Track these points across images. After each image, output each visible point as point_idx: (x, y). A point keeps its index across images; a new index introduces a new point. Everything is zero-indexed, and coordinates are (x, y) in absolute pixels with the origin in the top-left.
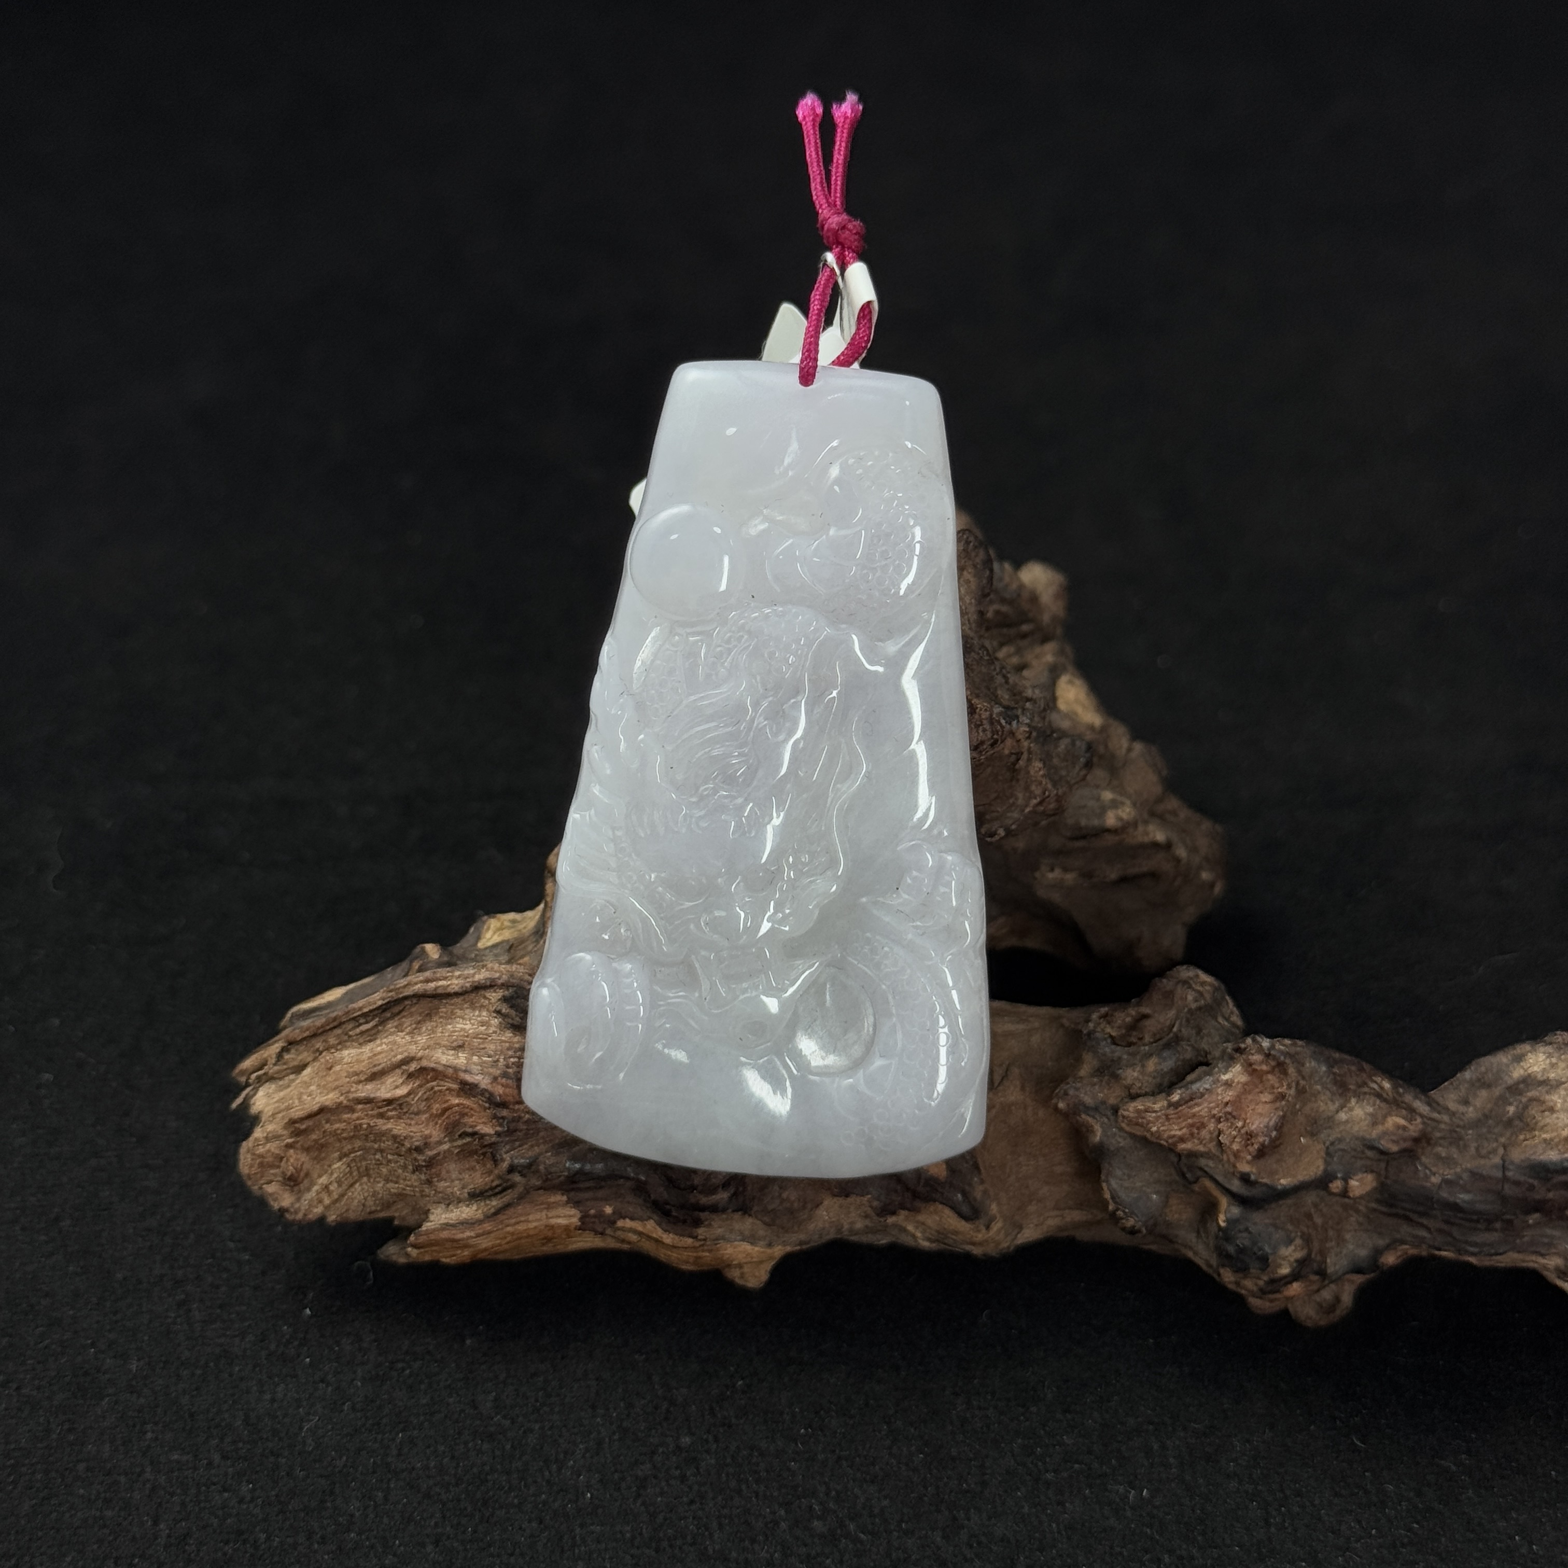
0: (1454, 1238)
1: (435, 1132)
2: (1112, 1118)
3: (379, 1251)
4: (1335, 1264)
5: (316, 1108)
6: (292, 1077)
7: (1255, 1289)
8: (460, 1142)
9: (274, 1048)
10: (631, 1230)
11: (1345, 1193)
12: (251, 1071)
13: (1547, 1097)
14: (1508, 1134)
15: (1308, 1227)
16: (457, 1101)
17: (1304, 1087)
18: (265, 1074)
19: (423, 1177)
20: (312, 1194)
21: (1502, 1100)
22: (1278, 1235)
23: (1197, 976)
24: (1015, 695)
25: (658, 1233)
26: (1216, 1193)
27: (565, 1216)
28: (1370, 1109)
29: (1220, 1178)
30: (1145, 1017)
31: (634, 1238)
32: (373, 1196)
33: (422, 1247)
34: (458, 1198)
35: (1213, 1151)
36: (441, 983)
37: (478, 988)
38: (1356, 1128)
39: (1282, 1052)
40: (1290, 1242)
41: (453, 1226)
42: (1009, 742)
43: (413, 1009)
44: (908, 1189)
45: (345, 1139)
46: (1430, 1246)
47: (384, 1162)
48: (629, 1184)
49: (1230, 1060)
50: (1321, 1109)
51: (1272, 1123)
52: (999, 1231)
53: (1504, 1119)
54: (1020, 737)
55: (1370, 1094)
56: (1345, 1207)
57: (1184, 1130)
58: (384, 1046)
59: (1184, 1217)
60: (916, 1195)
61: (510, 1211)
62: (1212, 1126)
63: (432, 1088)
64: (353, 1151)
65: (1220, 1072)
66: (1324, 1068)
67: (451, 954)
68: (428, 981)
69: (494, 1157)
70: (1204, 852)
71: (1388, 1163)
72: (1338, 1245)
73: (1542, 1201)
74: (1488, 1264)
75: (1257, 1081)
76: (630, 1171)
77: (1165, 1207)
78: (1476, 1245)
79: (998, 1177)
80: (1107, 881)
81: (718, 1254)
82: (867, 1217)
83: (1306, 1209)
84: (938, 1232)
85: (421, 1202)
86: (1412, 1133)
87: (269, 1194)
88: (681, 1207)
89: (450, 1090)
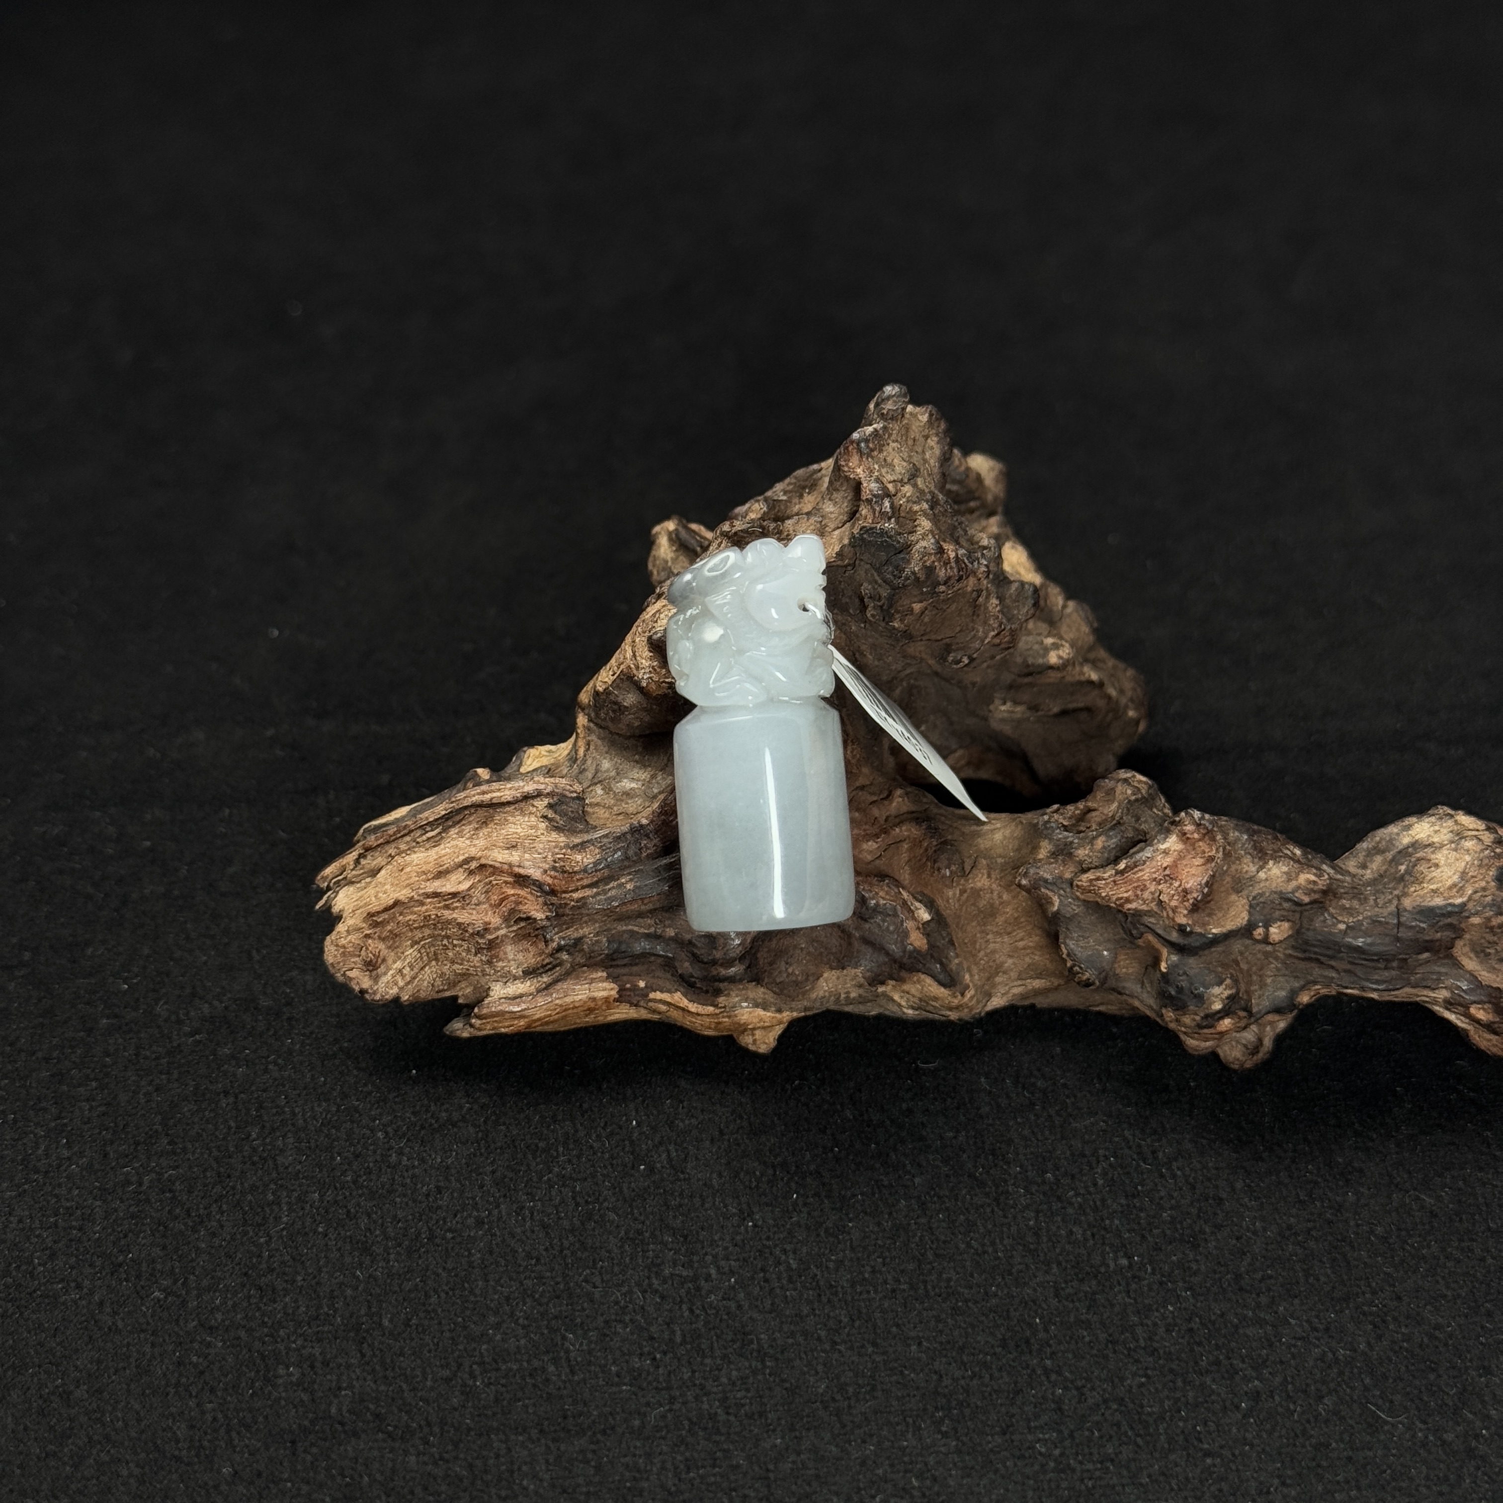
0: (1358, 977)
1: (495, 920)
2: (1068, 890)
3: (444, 1031)
4: (1259, 1005)
5: (391, 902)
6: (368, 880)
7: (1193, 1024)
8: (515, 928)
9: (350, 858)
10: (661, 1001)
11: (1266, 940)
12: (331, 877)
13: (1433, 856)
14: (1401, 886)
15: (1235, 970)
16: (512, 892)
17: (1229, 852)
18: (345, 878)
19: (484, 958)
20: (389, 977)
21: (1395, 861)
22: (1211, 978)
23: (1134, 776)
25: (685, 1003)
26: (1159, 945)
27: (604, 990)
28: (1285, 869)
29: (1160, 932)
30: (1090, 810)
31: (663, 1008)
32: (441, 977)
33: (485, 1019)
34: (514, 976)
35: (1155, 908)
36: (495, 795)
37: (527, 798)
38: (1274, 885)
39: (1210, 823)
40: (1219, 982)
41: (510, 999)
42: (972, 581)
43: (471, 818)
44: (895, 961)
45: (416, 928)
46: (1338, 986)
47: (450, 947)
48: (660, 960)
49: (1168, 832)
50: (1244, 870)
51: (1204, 882)
52: (972, 997)
53: (1398, 876)
54: (981, 576)
55: (1285, 857)
57: (1130, 893)
58: (447, 850)
59: (1130, 971)
60: (902, 966)
61: (559, 986)
62: (1153, 887)
63: (490, 882)
64: (423, 938)
65: (1159, 842)
66: (1245, 837)
67: (502, 774)
68: (484, 793)
69: (545, 937)
70: (1129, 694)
71: (1301, 913)
72: (1261, 988)
73: (1432, 941)
74: (1388, 998)
75: (1190, 848)
76: (659, 950)
77: (1114, 962)
78: (1377, 982)
79: (970, 952)
80: (1051, 713)
81: (736, 1019)
82: (860, 986)
83: (1233, 957)
84: (920, 1000)
85: (483, 981)
86: (1321, 887)
87: (351, 979)
88: (704, 979)
89: (506, 882)
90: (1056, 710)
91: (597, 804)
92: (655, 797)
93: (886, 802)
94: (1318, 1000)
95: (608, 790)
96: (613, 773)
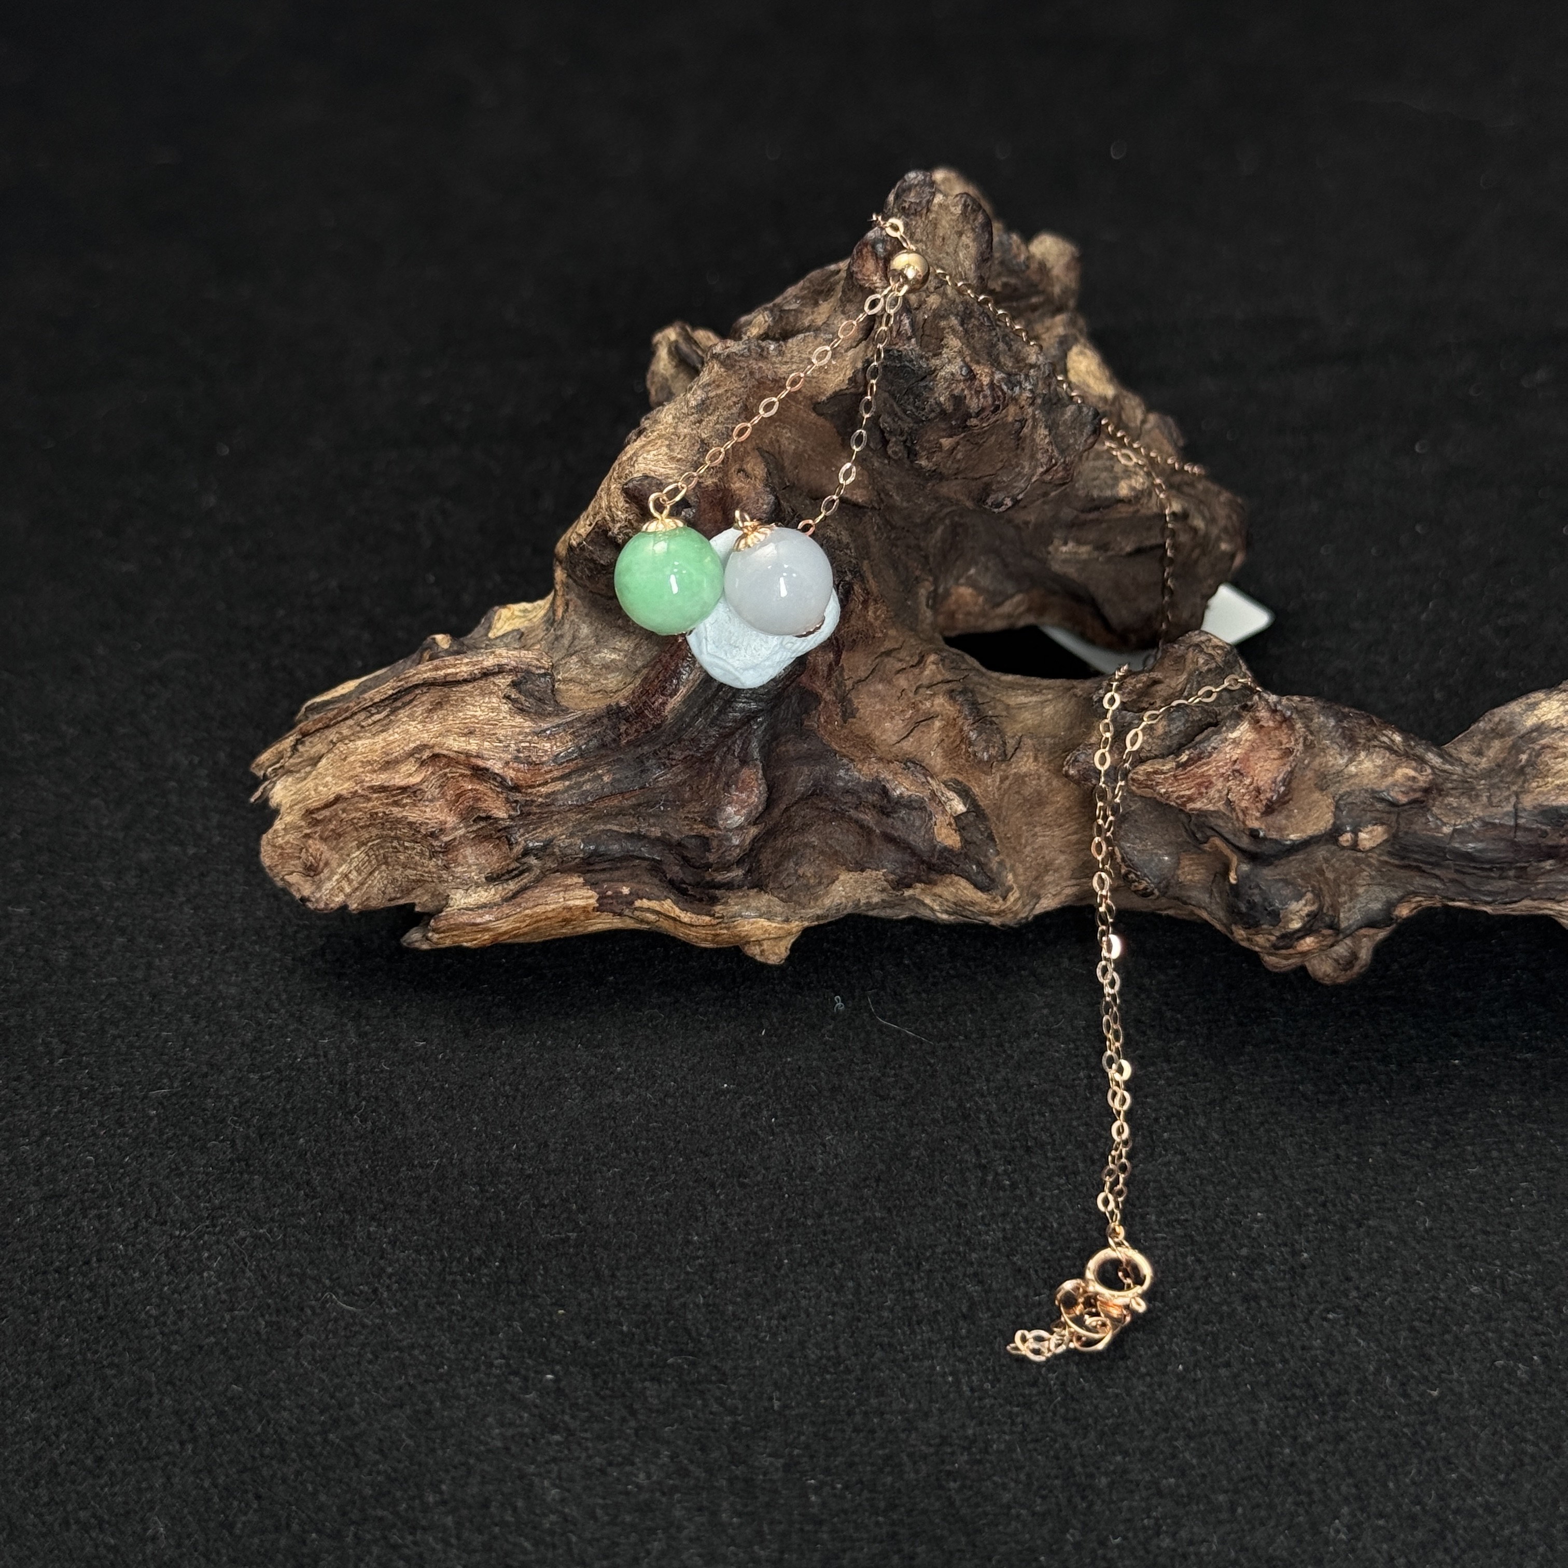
0: (1468, 888)
1: (452, 820)
3: (402, 940)
4: (1348, 919)
5: (332, 797)
6: (308, 769)
7: (1267, 945)
8: (474, 828)
9: (288, 742)
10: (649, 910)
11: (1355, 846)
12: (267, 764)
13: (1561, 744)
14: (1520, 782)
15: (1318, 881)
16: (470, 787)
18: (282, 767)
19: (440, 862)
20: (333, 882)
21: (1516, 749)
22: (1287, 892)
23: (1209, 640)
24: (1018, 362)
25: (677, 912)
26: (1227, 851)
27: (582, 898)
28: (1379, 762)
29: (1229, 836)
30: (1156, 682)
31: (652, 917)
32: (392, 883)
33: (443, 932)
34: (476, 883)
35: (1222, 808)
36: (450, 671)
37: (486, 674)
38: (1366, 781)
39: (1288, 708)
40: (1299, 897)
41: (472, 910)
42: (1012, 409)
43: (424, 699)
44: (923, 862)
45: (362, 827)
46: (1444, 897)
47: (401, 849)
48: (645, 864)
49: (1237, 718)
50: (1330, 764)
51: (1279, 779)
52: (1016, 901)
53: (1518, 767)
54: (1023, 403)
55: (1380, 747)
56: (1357, 861)
57: (1192, 790)
58: (396, 736)
59: (1197, 878)
60: (931, 867)
61: (528, 894)
62: (1219, 784)
63: (445, 774)
64: (370, 839)
65: (1228, 730)
66: (1332, 722)
67: (463, 644)
68: (437, 669)
69: (509, 840)
70: (1222, 522)
71: (1399, 814)
72: (1351, 900)
73: (1556, 847)
74: (1503, 912)
75: (1265, 739)
76: (645, 852)
77: (1177, 868)
78: (1490, 893)
79: (1014, 848)
80: (1123, 553)
81: (736, 931)
82: (884, 890)
83: (1317, 864)
84: (955, 904)
85: (441, 888)
86: (1421, 784)
87: (290, 885)
88: (697, 885)
89: (462, 775)
90: (1128, 549)
91: (571, 680)
92: (637, 672)
93: (917, 671)
94: (1419, 913)
95: (585, 662)
96: (592, 642)
